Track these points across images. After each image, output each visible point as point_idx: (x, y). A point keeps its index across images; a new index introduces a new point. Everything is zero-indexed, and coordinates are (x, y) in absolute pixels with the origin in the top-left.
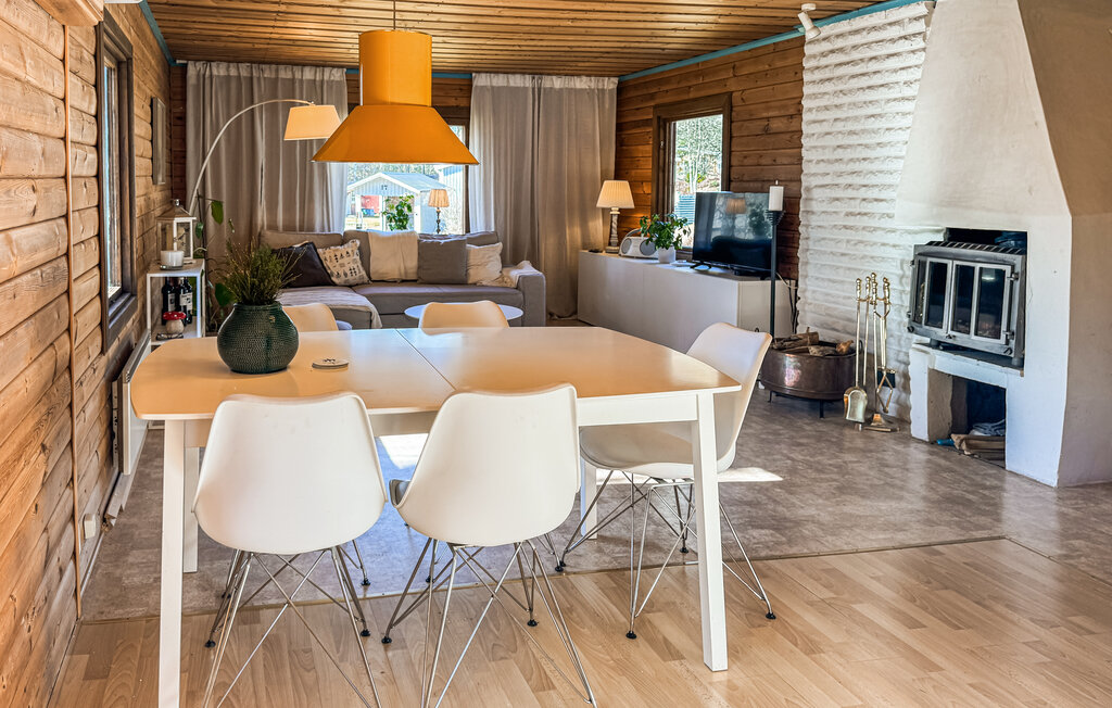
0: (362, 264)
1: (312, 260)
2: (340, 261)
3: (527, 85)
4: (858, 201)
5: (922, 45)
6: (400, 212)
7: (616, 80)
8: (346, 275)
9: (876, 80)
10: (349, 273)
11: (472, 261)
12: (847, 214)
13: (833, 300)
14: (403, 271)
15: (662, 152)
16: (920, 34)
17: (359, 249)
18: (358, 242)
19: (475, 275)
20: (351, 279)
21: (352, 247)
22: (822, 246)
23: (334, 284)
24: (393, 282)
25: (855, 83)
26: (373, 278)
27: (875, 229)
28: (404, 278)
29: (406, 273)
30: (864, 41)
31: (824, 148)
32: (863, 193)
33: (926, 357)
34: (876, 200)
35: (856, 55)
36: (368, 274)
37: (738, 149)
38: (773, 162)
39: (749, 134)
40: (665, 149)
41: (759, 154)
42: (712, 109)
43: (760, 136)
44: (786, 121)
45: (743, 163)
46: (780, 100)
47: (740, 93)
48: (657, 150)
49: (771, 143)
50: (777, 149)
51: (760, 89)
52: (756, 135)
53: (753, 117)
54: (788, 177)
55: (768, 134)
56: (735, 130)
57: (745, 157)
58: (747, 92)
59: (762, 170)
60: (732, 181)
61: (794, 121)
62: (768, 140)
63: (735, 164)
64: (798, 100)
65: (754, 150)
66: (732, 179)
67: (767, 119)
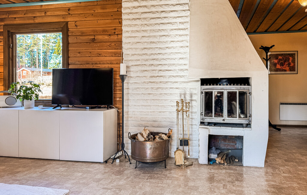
4: (157, 71)
5: (188, 8)
9: (165, 21)
12: (151, 77)
13: (145, 113)
15: (11, 49)
16: (187, 4)
22: (137, 91)
25: (153, 22)
27: (167, 82)
30: (158, 4)
31: (136, 49)
32: (159, 68)
33: (207, 130)
34: (167, 70)
35: (153, 9)
37: (73, 49)
38: (99, 55)
39: (81, 42)
40: (12, 48)
41: (89, 51)
42: (53, 29)
43: (89, 43)
44: (106, 37)
45: (77, 56)
46: (102, 27)
47: (74, 22)
48: (7, 49)
49: (97, 47)
50: (101, 49)
51: (88, 21)
52: (86, 43)
53: (84, 34)
54: (109, 62)
55: (94, 42)
56: (71, 40)
57: (79, 53)
58: (79, 22)
59: (91, 59)
60: (70, 64)
61: (112, 37)
62: (95, 45)
63: (71, 56)
64: (114, 28)
65: (85, 50)
66: (70, 63)
67: (94, 36)
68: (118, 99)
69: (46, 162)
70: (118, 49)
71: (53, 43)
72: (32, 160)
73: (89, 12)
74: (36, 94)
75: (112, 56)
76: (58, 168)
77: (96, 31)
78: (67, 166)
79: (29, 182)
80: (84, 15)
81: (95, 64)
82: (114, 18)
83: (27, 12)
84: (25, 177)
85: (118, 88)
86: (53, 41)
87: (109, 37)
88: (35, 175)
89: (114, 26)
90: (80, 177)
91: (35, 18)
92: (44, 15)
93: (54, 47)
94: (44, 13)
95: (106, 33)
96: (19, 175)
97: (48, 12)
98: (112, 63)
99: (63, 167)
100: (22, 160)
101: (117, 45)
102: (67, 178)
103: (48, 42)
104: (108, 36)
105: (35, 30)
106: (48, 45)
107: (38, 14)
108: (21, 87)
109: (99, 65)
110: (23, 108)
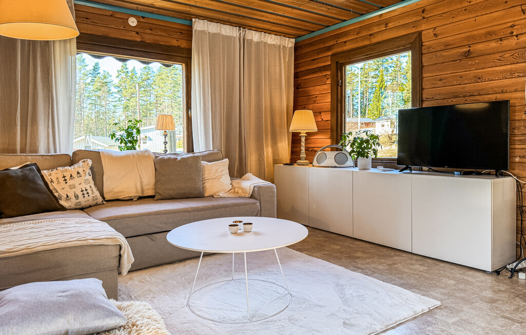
0: (95, 184)
1: (35, 183)
2: (70, 182)
3: (235, 35)
6: (130, 134)
7: (293, 40)
8: (77, 197)
10: (80, 194)
11: (207, 176)
14: (139, 189)
17: (92, 168)
18: (90, 162)
19: (210, 188)
20: (83, 201)
21: (83, 166)
23: (63, 209)
24: (129, 201)
26: (107, 197)
28: (141, 195)
29: (142, 191)
36: (102, 195)
37: (430, 75)
38: (478, 80)
39: (445, 61)
40: (341, 86)
41: (458, 75)
42: (398, 47)
43: (459, 61)
44: (493, 44)
45: (437, 86)
46: (484, 28)
47: (432, 30)
48: (335, 87)
49: (474, 65)
50: (483, 68)
51: (458, 23)
52: (453, 61)
53: (450, 47)
54: (497, 90)
55: (469, 58)
56: (426, 60)
57: (441, 80)
58: (440, 28)
59: (463, 88)
60: (424, 101)
61: (505, 42)
62: (470, 63)
63: (427, 87)
64: (510, 24)
65: (451, 73)
66: (424, 99)
67: (467, 46)
68: (517, 159)
69: (393, 253)
70: (518, 63)
71: (373, 77)
72: (371, 245)
73: (459, 6)
74: (374, 150)
75: (506, 78)
76: (413, 265)
77: (473, 37)
78: (426, 265)
79: (375, 275)
80: (450, 14)
81: (470, 96)
82: (510, 6)
83: (361, 29)
84: (368, 266)
85: (517, 138)
86: (372, 74)
87: (500, 42)
88: (381, 267)
89: (512, 20)
90: (454, 288)
91: (371, 37)
92: (385, 28)
93: (374, 84)
94: (384, 25)
95: (494, 37)
96: (360, 262)
97: (390, 22)
98: (504, 91)
99: (421, 265)
100: (358, 243)
101: (517, 54)
102: (431, 282)
103: (366, 77)
104: (498, 41)
105: (371, 54)
106: (366, 81)
107: (376, 30)
108: (355, 138)
109: (477, 97)
110: (356, 169)
